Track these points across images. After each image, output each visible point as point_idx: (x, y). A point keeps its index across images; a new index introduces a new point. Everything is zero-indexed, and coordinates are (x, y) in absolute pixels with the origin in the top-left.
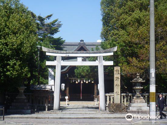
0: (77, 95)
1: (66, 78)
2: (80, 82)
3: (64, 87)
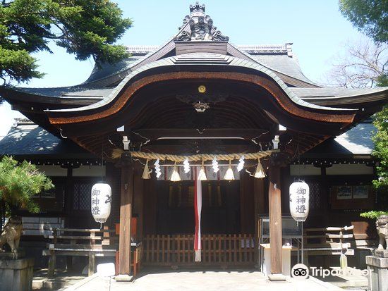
0: (178, 238)
1: (116, 155)
2: (194, 171)
3: (106, 202)
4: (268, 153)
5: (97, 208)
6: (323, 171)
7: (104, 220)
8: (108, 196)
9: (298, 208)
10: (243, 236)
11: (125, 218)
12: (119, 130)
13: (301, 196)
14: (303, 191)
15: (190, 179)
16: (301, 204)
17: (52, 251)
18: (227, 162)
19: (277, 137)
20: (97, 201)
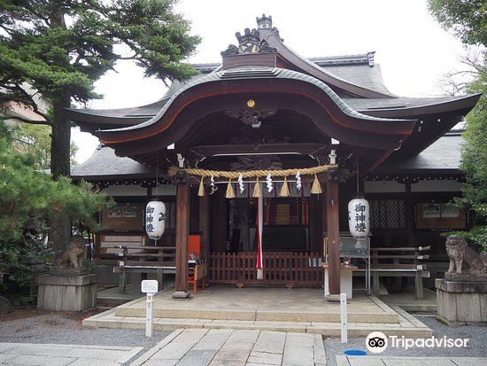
1: (172, 172)
3: (160, 220)
4: (325, 167)
5: (151, 226)
6: (408, 187)
7: (158, 237)
8: (161, 213)
9: (357, 227)
10: (309, 254)
11: (181, 235)
12: (169, 148)
13: (360, 213)
14: (362, 208)
15: (246, 196)
16: (360, 222)
17: (122, 268)
18: (282, 178)
19: (333, 152)
20: (151, 219)
